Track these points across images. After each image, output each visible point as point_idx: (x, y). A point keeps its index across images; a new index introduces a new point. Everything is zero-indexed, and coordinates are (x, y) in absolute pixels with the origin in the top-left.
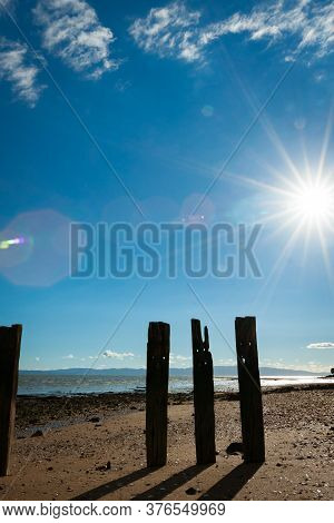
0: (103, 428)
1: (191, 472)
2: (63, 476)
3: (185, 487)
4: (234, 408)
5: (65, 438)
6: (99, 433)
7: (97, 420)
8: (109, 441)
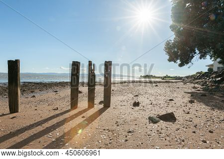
0: (58, 95)
1: (85, 111)
2: (40, 112)
3: (82, 116)
4: (102, 88)
5: (43, 98)
6: (57, 97)
7: (56, 92)
8: (60, 100)
